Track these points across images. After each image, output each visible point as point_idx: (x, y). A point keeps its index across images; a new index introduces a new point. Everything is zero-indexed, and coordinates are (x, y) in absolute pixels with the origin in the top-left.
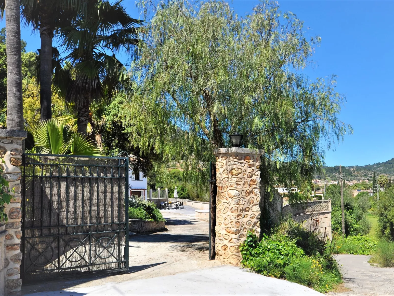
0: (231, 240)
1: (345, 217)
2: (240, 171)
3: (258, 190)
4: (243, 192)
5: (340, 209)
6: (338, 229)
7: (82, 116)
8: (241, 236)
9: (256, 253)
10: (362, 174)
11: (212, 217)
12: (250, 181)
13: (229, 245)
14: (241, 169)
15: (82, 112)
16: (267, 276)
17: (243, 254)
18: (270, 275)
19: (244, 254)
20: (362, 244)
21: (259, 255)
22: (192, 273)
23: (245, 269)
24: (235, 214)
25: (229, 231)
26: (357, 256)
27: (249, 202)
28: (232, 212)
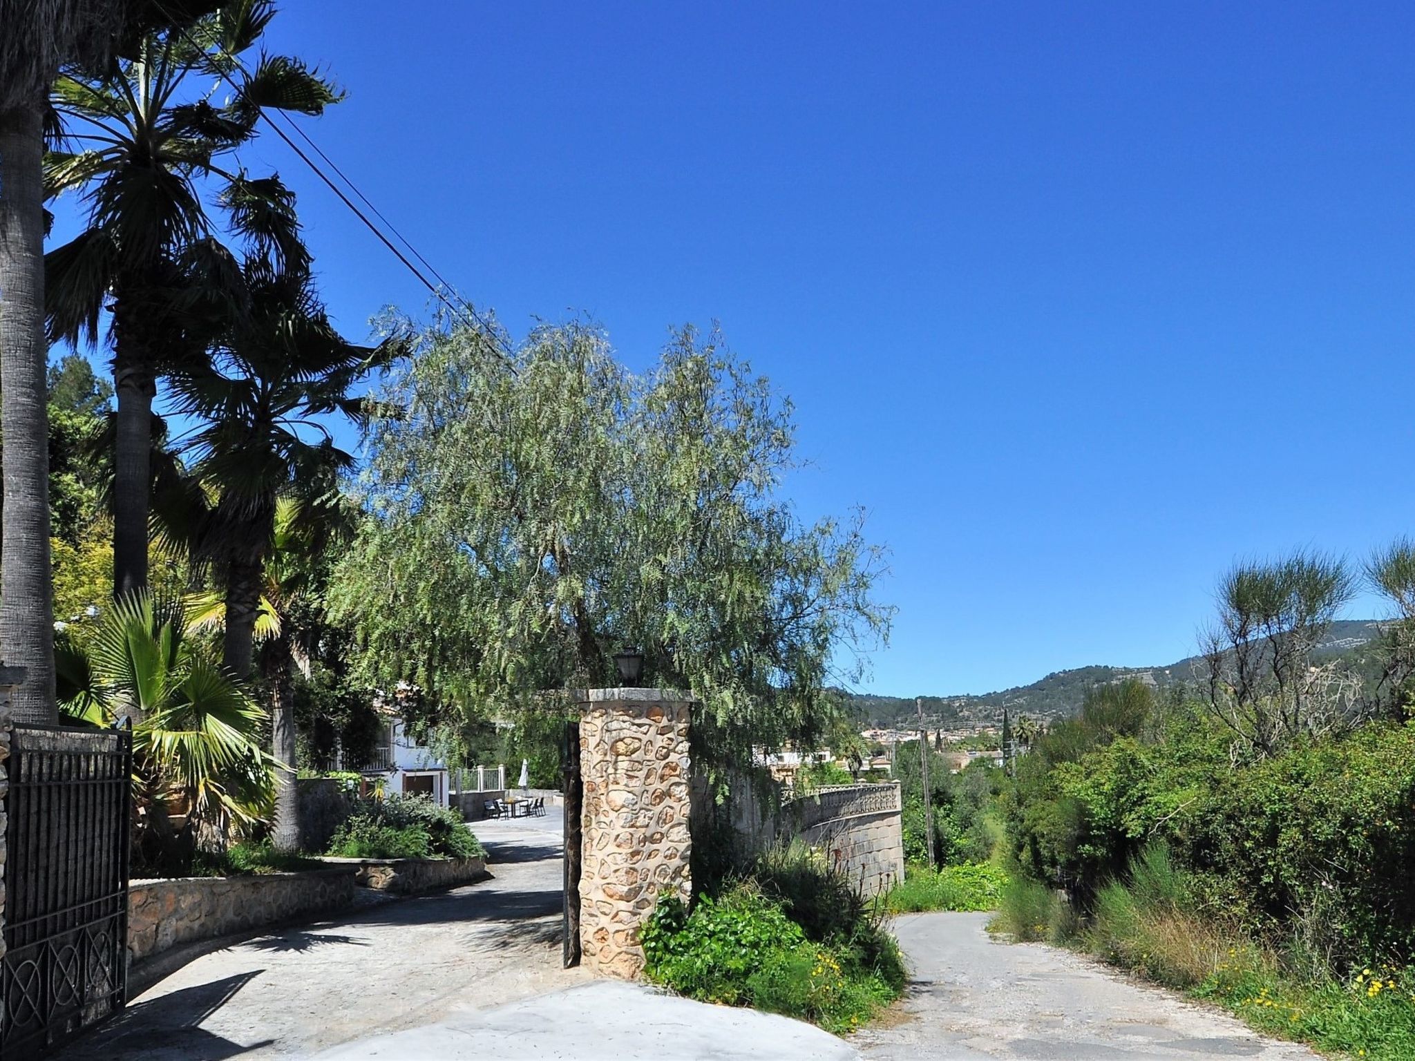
0: (617, 914)
1: (936, 822)
2: (637, 744)
3: (683, 787)
4: (645, 795)
5: (923, 804)
6: (918, 850)
7: (238, 602)
8: (640, 905)
9: (680, 945)
10: (980, 715)
11: (571, 859)
12: (664, 767)
13: (612, 927)
14: (640, 740)
15: (239, 591)
16: (704, 1002)
17: (647, 950)
18: (711, 998)
19: (650, 949)
20: (974, 884)
21: (687, 948)
22: (514, 1008)
23: (650, 987)
24: (626, 850)
25: (611, 893)
26: (963, 914)
27: (661, 820)
28: (618, 846)
